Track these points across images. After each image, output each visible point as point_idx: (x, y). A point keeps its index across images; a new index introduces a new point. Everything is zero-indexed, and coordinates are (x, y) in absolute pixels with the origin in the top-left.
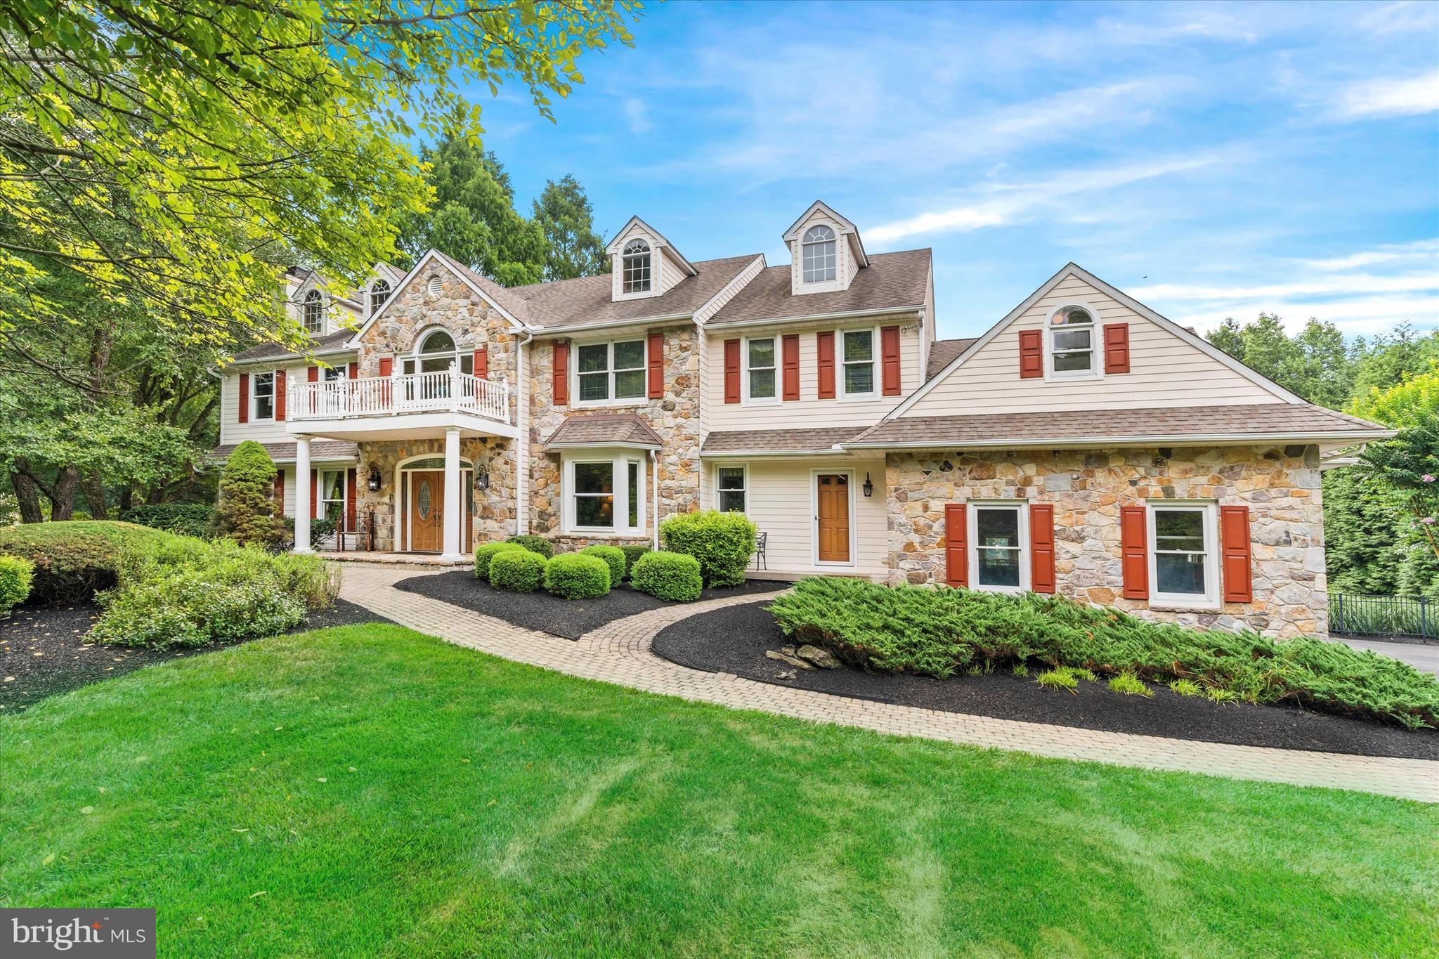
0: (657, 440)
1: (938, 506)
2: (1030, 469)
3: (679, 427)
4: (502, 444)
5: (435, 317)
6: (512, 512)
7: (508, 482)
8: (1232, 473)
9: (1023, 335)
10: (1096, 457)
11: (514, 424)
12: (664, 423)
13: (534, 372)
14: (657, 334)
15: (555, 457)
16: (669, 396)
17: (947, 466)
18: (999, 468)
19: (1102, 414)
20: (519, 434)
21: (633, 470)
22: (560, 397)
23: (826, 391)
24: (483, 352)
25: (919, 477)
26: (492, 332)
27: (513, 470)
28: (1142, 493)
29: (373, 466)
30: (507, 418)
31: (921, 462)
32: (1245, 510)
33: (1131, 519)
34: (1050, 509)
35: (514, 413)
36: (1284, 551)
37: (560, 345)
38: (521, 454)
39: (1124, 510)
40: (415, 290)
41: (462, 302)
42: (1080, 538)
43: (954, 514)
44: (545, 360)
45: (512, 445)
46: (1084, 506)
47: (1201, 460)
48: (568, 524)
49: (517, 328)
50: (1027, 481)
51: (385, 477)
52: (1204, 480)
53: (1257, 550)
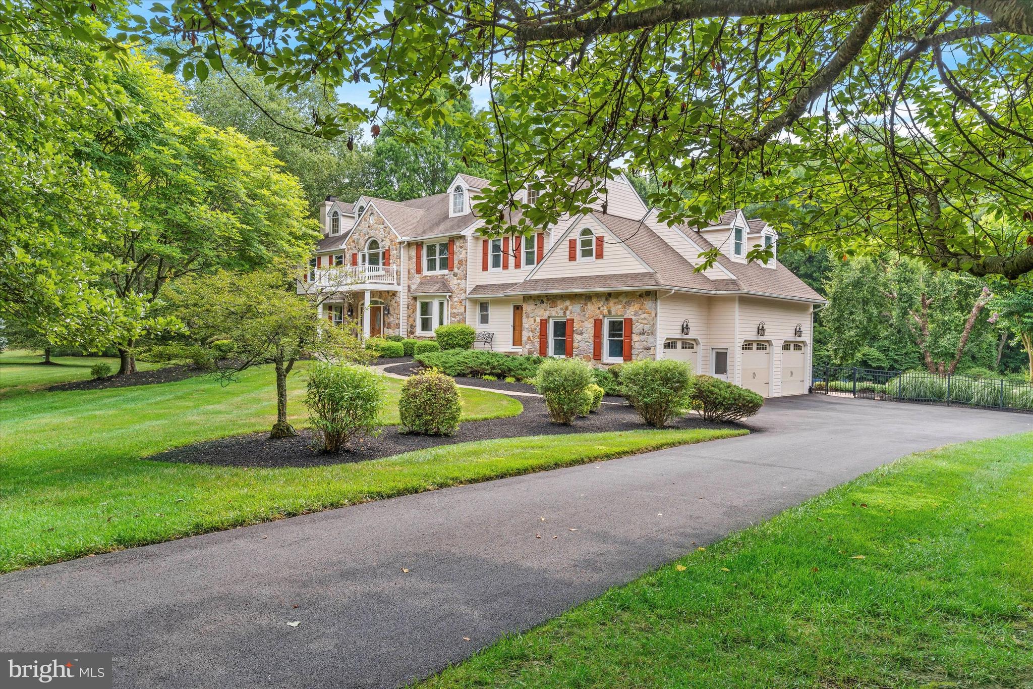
0: (450, 291)
1: (538, 320)
2: (568, 303)
3: (459, 284)
4: (394, 294)
5: (372, 233)
6: (398, 326)
7: (397, 312)
8: (628, 304)
9: (570, 241)
10: (587, 297)
11: (399, 284)
12: (454, 282)
13: (410, 258)
14: (452, 240)
15: (415, 299)
16: (456, 270)
17: (542, 302)
18: (559, 302)
19: (591, 277)
20: (402, 289)
21: (441, 304)
22: (419, 271)
23: (518, 266)
24: (388, 250)
25: (533, 307)
26: (392, 241)
27: (399, 305)
28: (602, 312)
29: (350, 304)
30: (395, 282)
31: (534, 300)
32: (631, 319)
33: (598, 324)
34: (573, 320)
35: (399, 279)
36: (642, 337)
37: (419, 245)
38: (403, 299)
39: (595, 320)
40: (365, 220)
41: (381, 226)
42: (581, 334)
43: (544, 323)
44: (413, 253)
45: (398, 295)
46: (583, 319)
47: (621, 298)
48: (419, 331)
49: (399, 240)
50: (567, 308)
51: (354, 310)
52: (620, 307)
53: (634, 336)
